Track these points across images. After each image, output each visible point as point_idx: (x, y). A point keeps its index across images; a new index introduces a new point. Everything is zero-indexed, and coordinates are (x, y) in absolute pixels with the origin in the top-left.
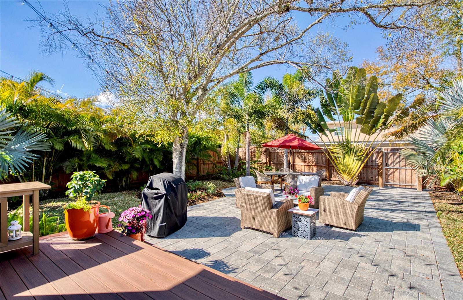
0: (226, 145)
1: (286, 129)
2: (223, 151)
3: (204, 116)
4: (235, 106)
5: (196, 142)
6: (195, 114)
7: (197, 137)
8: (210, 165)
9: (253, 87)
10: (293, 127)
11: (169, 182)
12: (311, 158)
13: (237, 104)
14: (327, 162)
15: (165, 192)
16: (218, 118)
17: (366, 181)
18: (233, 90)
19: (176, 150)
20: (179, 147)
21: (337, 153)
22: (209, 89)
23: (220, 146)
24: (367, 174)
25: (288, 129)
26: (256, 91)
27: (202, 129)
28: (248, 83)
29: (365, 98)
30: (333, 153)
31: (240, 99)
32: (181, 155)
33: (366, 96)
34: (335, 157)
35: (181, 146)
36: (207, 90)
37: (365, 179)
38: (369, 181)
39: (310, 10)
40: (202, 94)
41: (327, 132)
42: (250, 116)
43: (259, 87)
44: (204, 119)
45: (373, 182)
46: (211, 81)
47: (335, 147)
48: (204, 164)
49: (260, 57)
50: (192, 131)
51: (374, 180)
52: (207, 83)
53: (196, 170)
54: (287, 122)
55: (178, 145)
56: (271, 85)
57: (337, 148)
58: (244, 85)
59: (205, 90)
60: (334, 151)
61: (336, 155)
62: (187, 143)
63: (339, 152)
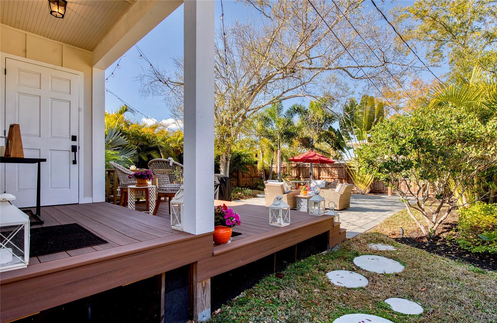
0: (261, 161)
1: (312, 147)
2: (259, 166)
3: (243, 137)
4: (269, 129)
5: (237, 158)
6: (237, 135)
7: (238, 154)
8: (248, 179)
9: (283, 112)
10: (316, 145)
11: (221, 178)
12: (335, 172)
13: (270, 127)
14: (347, 175)
15: (219, 183)
16: (254, 138)
17: (378, 191)
18: (267, 115)
19: (222, 162)
20: (225, 160)
21: (354, 167)
22: (247, 117)
23: (256, 163)
24: (379, 185)
25: (313, 147)
26: (285, 115)
27: (241, 146)
28: (279, 109)
29: (375, 121)
30: (350, 167)
31: (273, 122)
32: (226, 166)
33: (375, 120)
34: (352, 170)
35: (226, 159)
36: (245, 118)
37: (378, 189)
38: (380, 191)
39: (310, 69)
40: (242, 121)
41: (345, 149)
42: (282, 136)
43: (288, 112)
44: (243, 139)
45: (384, 191)
46: (249, 110)
47: (352, 162)
48: (243, 177)
49: (282, 94)
50: (234, 149)
51: (385, 190)
52: (246, 113)
53: (236, 182)
54: (313, 141)
55: (224, 158)
56: (297, 110)
57: (354, 162)
58: (276, 111)
59: (244, 117)
60: (351, 165)
61: (352, 168)
62: (231, 157)
63: (355, 166)
